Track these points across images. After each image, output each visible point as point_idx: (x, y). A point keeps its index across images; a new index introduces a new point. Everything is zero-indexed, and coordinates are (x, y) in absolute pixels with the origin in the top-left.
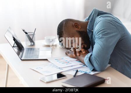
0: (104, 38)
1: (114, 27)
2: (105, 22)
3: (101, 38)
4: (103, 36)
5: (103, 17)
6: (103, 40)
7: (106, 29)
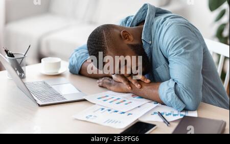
0: (188, 53)
1: (193, 33)
2: (180, 25)
3: (185, 53)
4: (186, 51)
5: (172, 18)
6: (188, 56)
7: (187, 38)
